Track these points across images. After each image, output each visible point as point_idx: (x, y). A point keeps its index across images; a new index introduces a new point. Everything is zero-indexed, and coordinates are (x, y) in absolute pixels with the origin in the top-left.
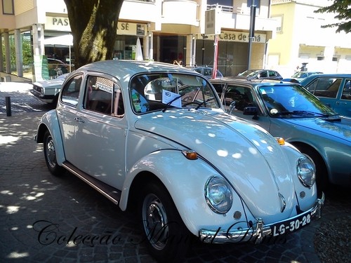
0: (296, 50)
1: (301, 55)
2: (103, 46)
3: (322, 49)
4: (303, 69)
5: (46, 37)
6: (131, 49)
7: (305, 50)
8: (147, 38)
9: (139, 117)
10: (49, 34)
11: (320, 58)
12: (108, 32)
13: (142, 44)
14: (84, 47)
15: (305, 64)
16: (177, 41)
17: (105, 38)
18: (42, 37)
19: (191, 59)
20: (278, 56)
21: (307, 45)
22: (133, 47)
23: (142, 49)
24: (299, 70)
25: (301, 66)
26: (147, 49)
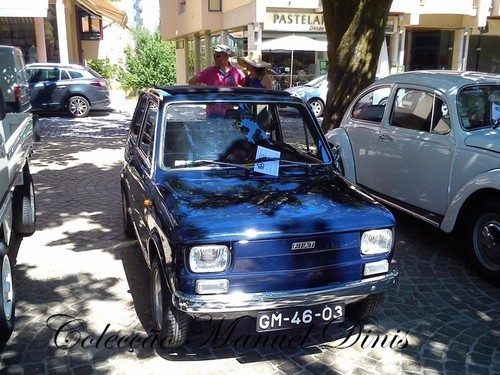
2: (367, 52)
5: (264, 39)
8: (397, 36)
9: (468, 133)
10: (269, 35)
12: (374, 34)
13: (388, 44)
14: (343, 54)
16: (439, 38)
17: (370, 41)
18: (260, 39)
19: (460, 65)
23: (389, 50)
26: (396, 52)
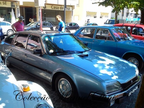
0: (85, 14)
1: (87, 16)
3: (95, 13)
4: (88, 22)
6: (10, 14)
7: (89, 14)
8: (17, 9)
11: (95, 17)
15: (88, 20)
16: (32, 10)
19: (39, 18)
20: (78, 16)
21: (89, 11)
22: (11, 13)
23: (15, 13)
24: (86, 22)
25: (87, 21)
26: (17, 14)
